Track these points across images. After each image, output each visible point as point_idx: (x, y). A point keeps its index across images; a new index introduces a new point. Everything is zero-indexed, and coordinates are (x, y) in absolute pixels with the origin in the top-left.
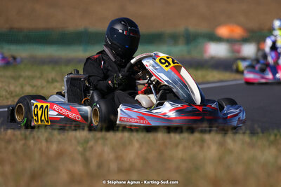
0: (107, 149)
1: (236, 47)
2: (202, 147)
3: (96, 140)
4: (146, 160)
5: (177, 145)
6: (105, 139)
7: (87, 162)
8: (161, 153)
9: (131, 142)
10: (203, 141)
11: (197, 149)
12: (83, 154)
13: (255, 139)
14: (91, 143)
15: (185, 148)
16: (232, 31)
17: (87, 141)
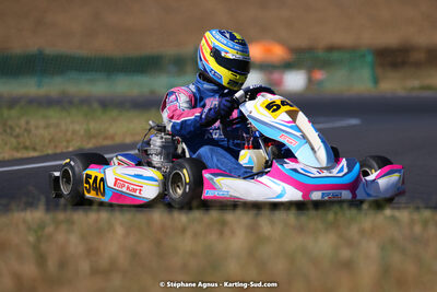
0: (74, 239)
1: (276, 76)
2: (221, 233)
3: (57, 224)
4: (135, 255)
5: (184, 230)
6: (71, 223)
7: (41, 259)
8: (158, 243)
9: (111, 227)
10: (224, 223)
11: (213, 237)
12: (36, 247)
13: (304, 219)
14: (49, 229)
15: (195, 235)
16: (268, 51)
17: (42, 226)
